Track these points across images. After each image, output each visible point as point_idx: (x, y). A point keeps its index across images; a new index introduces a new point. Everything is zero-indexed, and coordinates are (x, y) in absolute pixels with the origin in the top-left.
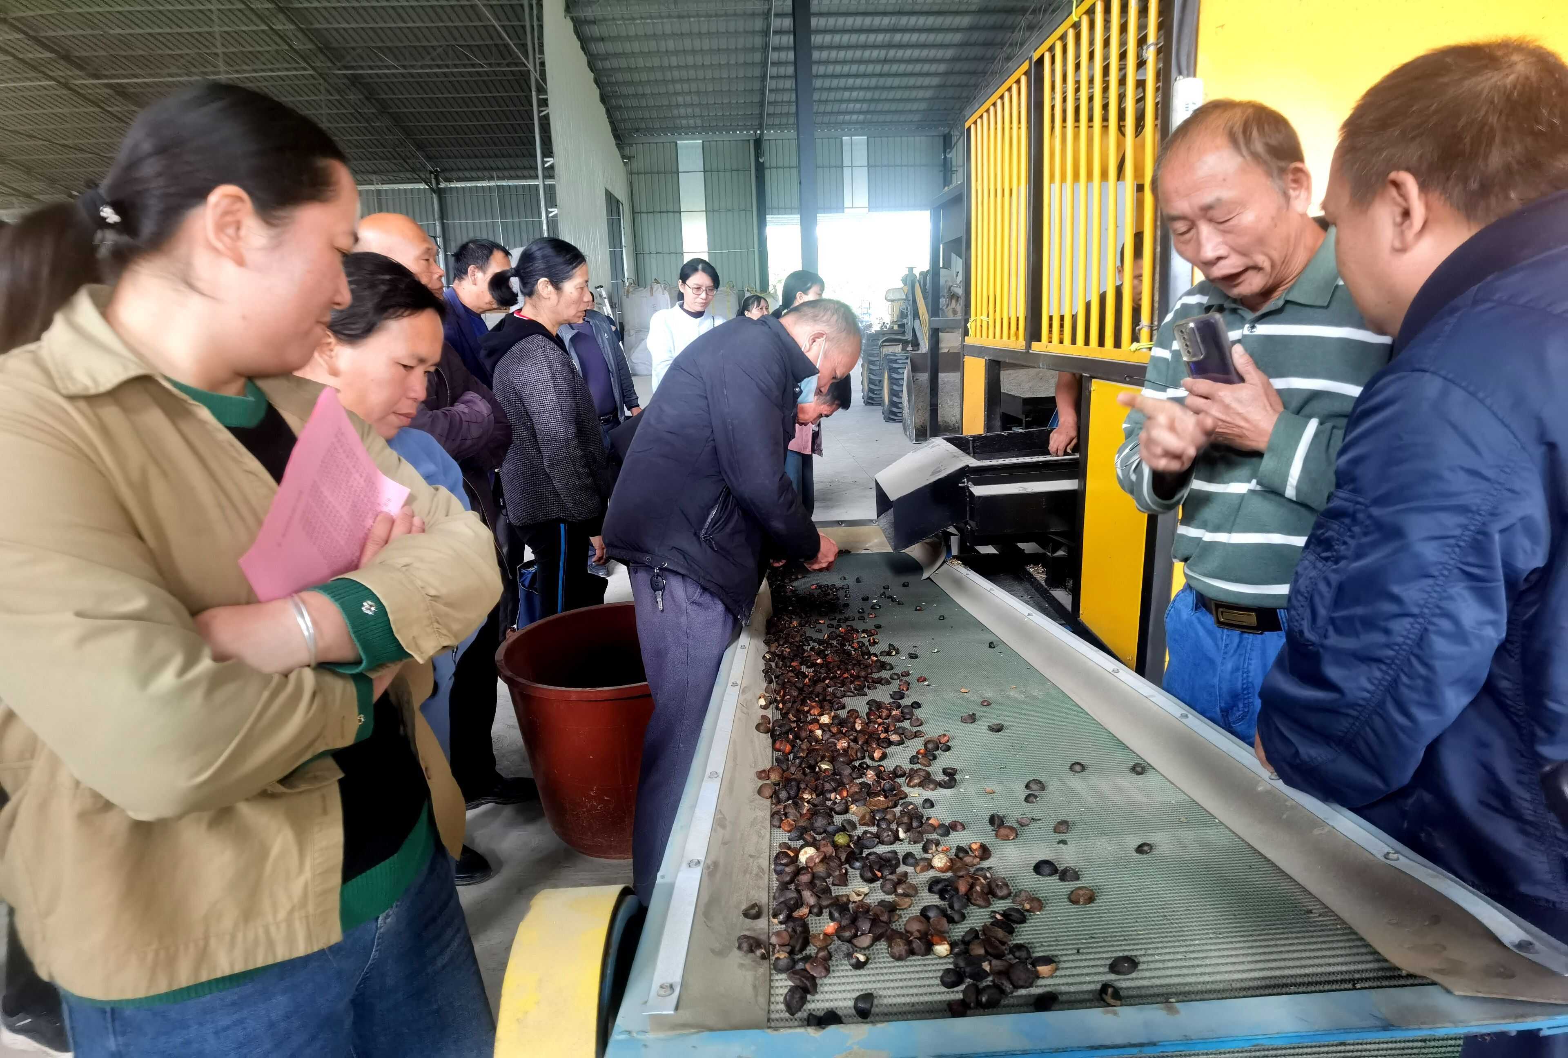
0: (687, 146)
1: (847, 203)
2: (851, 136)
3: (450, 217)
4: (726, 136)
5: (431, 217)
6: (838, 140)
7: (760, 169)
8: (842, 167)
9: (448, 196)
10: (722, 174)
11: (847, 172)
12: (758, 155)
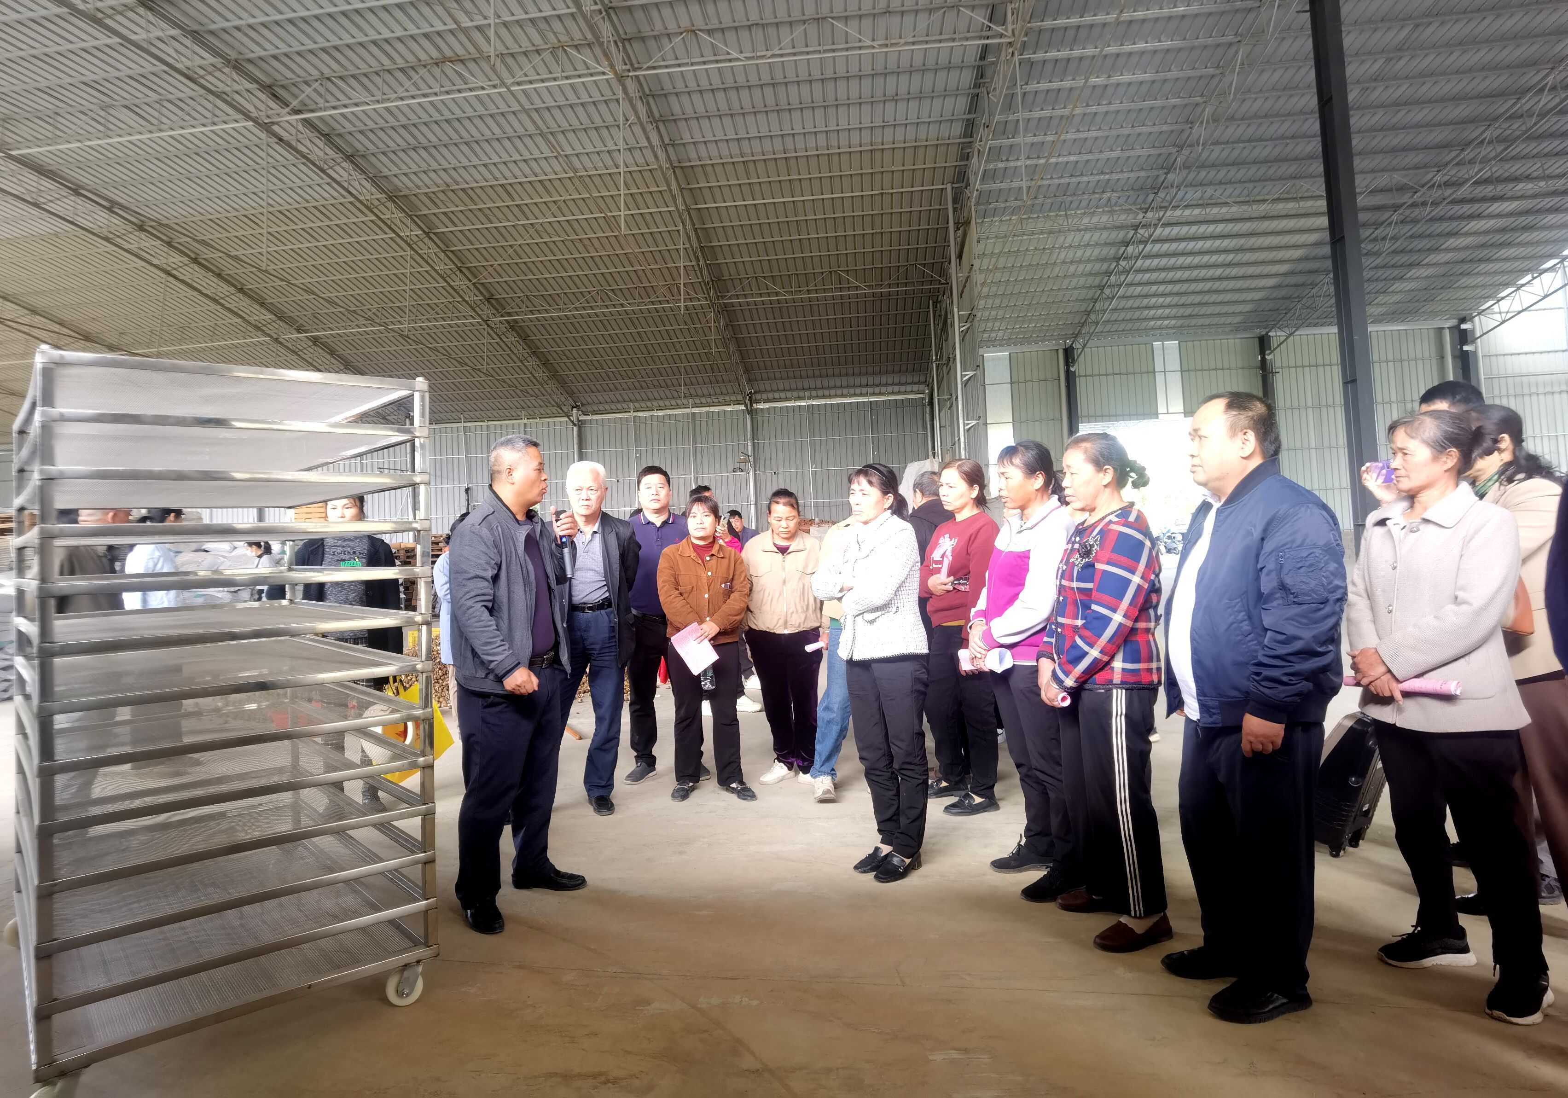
0: (993, 359)
1: (1161, 409)
2: (1162, 340)
3: (761, 437)
4: (1034, 348)
5: (742, 437)
6: (1149, 346)
7: (1070, 379)
8: (1154, 372)
9: (759, 415)
10: (1029, 385)
11: (1159, 377)
12: (1067, 364)
